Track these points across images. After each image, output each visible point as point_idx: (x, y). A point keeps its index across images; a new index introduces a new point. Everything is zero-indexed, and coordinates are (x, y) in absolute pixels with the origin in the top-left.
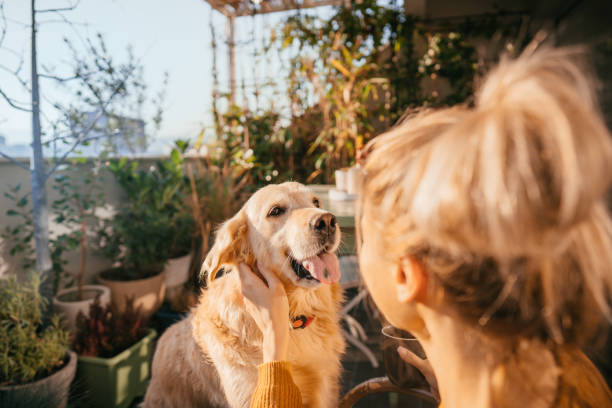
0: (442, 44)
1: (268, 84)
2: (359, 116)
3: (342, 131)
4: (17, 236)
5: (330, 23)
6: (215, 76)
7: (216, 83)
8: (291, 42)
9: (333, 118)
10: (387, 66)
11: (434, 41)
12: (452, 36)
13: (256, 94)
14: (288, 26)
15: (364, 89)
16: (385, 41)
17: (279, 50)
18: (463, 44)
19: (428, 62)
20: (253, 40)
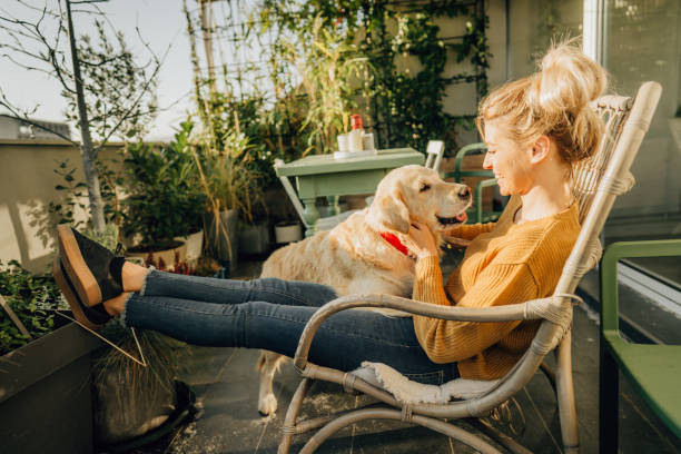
0: (410, 22)
1: (250, 69)
2: (343, 94)
3: (328, 109)
4: (60, 211)
5: (306, 7)
6: (195, 63)
7: (197, 70)
8: (270, 26)
9: (319, 98)
10: (363, 47)
11: (403, 22)
12: (419, 16)
13: (239, 79)
14: (266, 10)
15: (347, 68)
16: (359, 23)
17: (258, 35)
18: (429, 23)
19: (400, 42)
20: (231, 25)
